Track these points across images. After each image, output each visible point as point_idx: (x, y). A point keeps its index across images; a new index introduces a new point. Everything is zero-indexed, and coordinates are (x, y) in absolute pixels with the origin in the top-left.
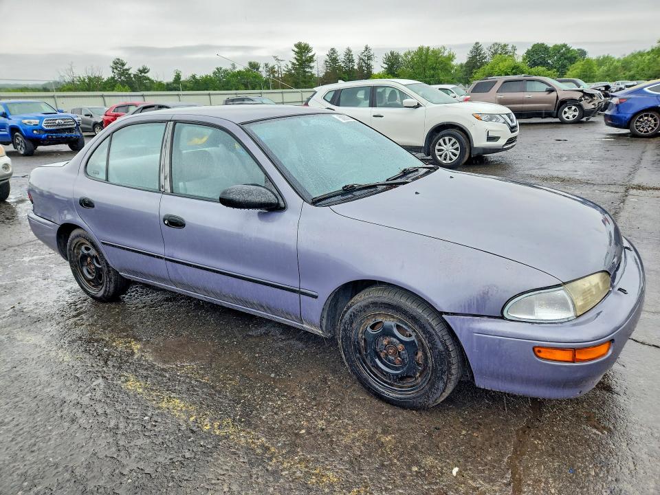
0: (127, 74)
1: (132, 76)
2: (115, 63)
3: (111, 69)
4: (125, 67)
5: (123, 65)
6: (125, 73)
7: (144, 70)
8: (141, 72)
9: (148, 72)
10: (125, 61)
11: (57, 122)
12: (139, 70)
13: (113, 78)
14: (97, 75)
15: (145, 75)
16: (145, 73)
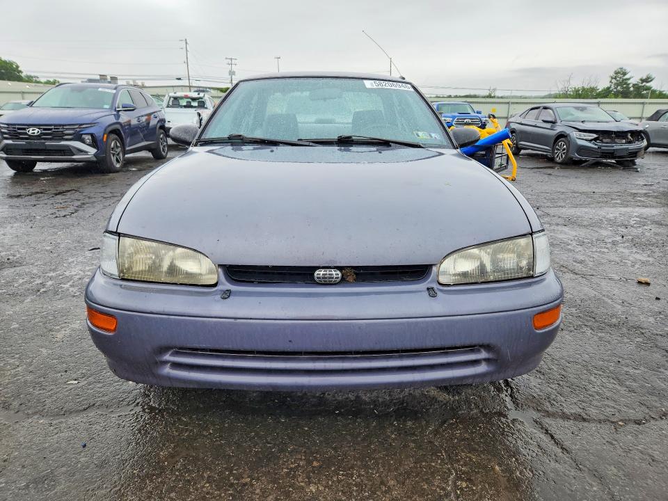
0: (626, 84)
1: (631, 85)
2: (617, 73)
3: (610, 79)
4: (627, 77)
5: (625, 74)
6: (624, 82)
7: (648, 80)
8: (643, 81)
9: (651, 81)
10: (628, 70)
11: (465, 121)
12: (641, 80)
13: (608, 88)
14: (592, 86)
15: (648, 84)
16: (647, 82)
